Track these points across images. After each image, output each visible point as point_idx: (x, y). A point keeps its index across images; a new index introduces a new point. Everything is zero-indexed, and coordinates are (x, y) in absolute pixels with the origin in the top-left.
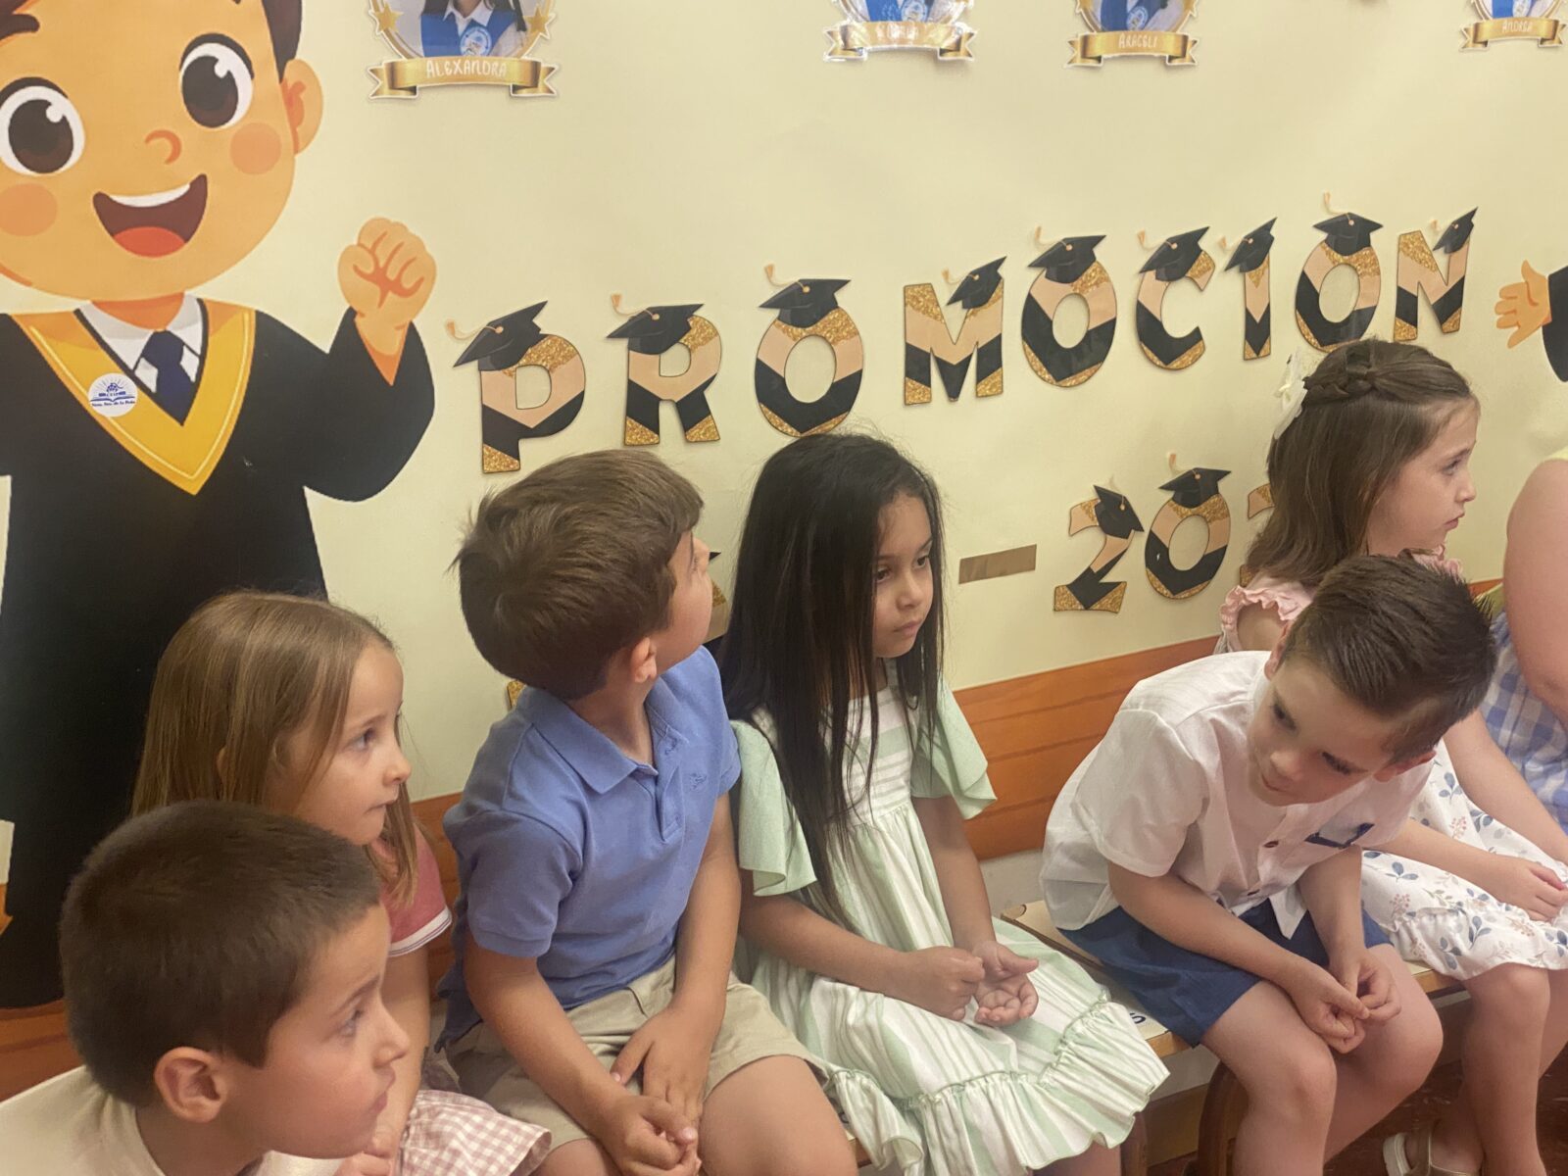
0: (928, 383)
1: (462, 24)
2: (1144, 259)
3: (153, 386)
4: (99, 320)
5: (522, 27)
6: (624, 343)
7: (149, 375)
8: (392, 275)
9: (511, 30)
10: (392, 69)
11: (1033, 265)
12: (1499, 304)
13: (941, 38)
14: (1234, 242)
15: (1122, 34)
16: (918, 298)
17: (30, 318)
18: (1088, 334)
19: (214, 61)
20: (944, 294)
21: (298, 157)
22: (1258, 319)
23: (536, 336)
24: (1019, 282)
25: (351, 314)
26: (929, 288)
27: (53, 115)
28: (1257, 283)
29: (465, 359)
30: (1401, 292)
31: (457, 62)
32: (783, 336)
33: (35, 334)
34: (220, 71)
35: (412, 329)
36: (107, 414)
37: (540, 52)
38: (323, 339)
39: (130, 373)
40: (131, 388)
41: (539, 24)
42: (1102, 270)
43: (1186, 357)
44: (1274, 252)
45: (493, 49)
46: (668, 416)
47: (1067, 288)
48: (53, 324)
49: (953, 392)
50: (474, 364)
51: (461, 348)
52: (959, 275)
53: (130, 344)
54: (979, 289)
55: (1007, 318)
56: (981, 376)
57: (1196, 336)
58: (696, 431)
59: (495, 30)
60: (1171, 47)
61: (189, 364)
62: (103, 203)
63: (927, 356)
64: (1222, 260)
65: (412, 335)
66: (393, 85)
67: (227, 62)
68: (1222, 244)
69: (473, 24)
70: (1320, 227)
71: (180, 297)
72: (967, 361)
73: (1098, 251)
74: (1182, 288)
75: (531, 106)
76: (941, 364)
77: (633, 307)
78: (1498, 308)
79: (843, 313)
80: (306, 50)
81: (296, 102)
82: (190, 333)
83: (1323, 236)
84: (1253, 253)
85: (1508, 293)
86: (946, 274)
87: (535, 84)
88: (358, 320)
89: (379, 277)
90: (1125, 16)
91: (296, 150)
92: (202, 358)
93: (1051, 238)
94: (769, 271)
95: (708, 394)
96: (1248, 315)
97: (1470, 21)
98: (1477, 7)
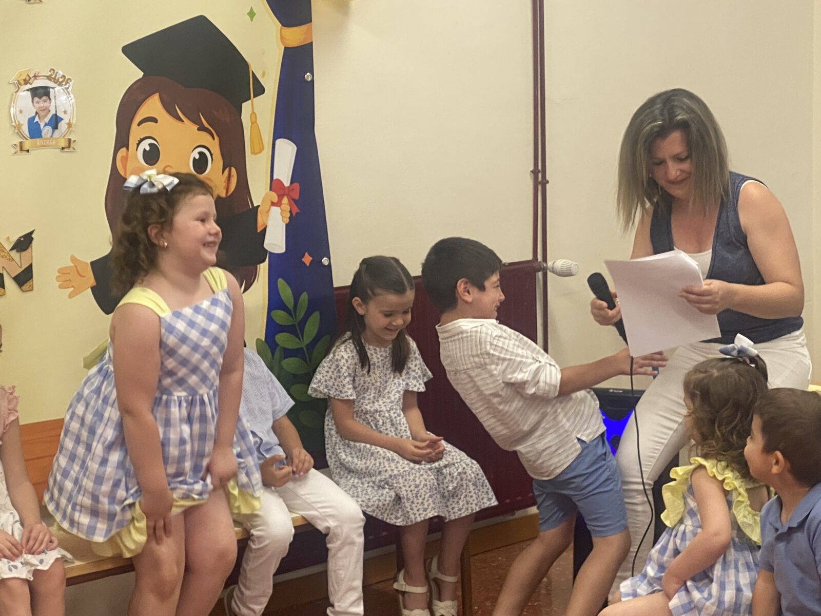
12: (58, 277)
78: (58, 278)
85: (63, 272)
97: (17, 140)
98: (20, 134)
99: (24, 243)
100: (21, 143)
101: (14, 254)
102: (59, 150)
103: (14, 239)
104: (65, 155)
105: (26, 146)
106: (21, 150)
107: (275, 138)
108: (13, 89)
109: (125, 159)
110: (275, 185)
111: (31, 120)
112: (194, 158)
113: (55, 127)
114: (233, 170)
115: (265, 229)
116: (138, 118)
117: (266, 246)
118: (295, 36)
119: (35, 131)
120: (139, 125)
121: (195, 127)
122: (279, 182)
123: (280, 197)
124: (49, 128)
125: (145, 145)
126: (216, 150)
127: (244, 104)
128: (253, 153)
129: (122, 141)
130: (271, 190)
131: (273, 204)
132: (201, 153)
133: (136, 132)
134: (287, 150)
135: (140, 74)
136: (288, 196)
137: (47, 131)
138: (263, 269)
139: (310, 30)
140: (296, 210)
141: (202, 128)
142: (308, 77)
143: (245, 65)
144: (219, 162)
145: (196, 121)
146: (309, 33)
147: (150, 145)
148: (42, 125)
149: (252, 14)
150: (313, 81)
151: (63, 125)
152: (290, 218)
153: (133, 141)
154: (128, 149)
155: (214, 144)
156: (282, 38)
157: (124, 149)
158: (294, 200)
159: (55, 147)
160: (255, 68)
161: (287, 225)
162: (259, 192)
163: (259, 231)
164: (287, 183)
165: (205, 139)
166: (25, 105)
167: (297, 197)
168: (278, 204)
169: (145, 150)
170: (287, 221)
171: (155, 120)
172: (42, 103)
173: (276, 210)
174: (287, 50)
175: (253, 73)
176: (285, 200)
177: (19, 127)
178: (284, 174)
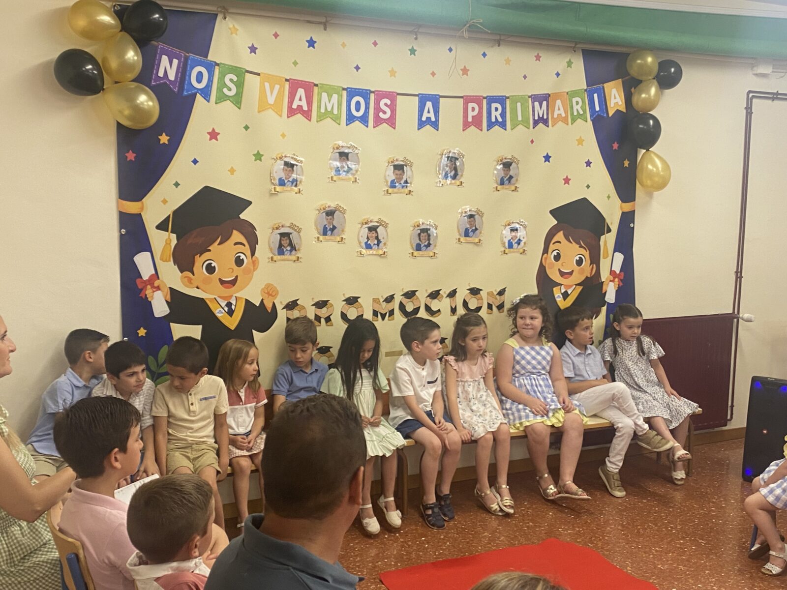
0: (377, 317)
1: (285, 250)
2: (427, 295)
3: (227, 311)
4: (219, 300)
5: (296, 250)
6: (314, 307)
7: (226, 309)
8: (270, 292)
9: (294, 252)
10: (272, 258)
11: (402, 295)
13: (381, 252)
14: (448, 292)
15: (420, 252)
16: (375, 300)
17: (207, 299)
18: (414, 309)
19: (240, 256)
20: (382, 300)
21: (254, 273)
22: (454, 307)
23: (297, 305)
24: (398, 299)
25: (262, 300)
26: (378, 299)
27: (213, 265)
28: (453, 300)
29: (283, 309)
30: (489, 304)
31: (283, 256)
32: (347, 306)
33: (208, 302)
34: (241, 258)
35: (274, 303)
36: (219, 315)
37: (299, 255)
38: (257, 304)
39: (223, 308)
40: (223, 311)
41: (299, 250)
42: (417, 297)
43: (437, 315)
44: (457, 294)
45: (290, 254)
46: (323, 320)
47: (409, 300)
48: (211, 300)
49: (383, 319)
50: (285, 310)
51: (283, 306)
52: (385, 297)
53: (223, 304)
54: (390, 299)
55: (396, 305)
56: (389, 316)
57: (439, 311)
58: (329, 324)
59: (291, 251)
60: (432, 254)
61: (233, 307)
62: (220, 280)
63: (377, 312)
64: (445, 296)
65: (274, 304)
66: (272, 260)
67: (242, 256)
68: (445, 292)
69: (287, 250)
70: (468, 290)
71: (232, 296)
72: (386, 313)
73: (417, 293)
74: (436, 301)
75: (297, 264)
76: (381, 313)
77: (316, 300)
79: (360, 303)
80: (256, 255)
81: (255, 263)
82: (234, 302)
83: (469, 291)
84: (452, 294)
86: (382, 296)
87: (298, 260)
88: (264, 301)
89: (268, 293)
90: (421, 248)
91: (254, 271)
92: (235, 306)
93: (405, 291)
94: (344, 294)
95: (331, 317)
96: (451, 307)
97: (503, 249)
98: (504, 247)
99: (502, 293)
100: (504, 251)
101: (498, 297)
102: (519, 254)
103: (498, 290)
104: (522, 256)
105: (507, 251)
106: (504, 253)
107: (614, 252)
108: (503, 227)
109: (546, 259)
110: (612, 273)
111: (509, 241)
112: (577, 260)
113: (519, 244)
114: (594, 265)
115: (605, 293)
116: (553, 241)
117: (606, 299)
118: (627, 207)
119: (511, 246)
120: (553, 244)
121: (578, 246)
122: (615, 272)
123: (614, 278)
124: (516, 245)
125: (555, 253)
126: (587, 256)
127: (602, 237)
128: (604, 258)
129: (546, 251)
130: (610, 274)
131: (611, 281)
132: (580, 258)
133: (552, 247)
134: (619, 258)
135: (556, 222)
136: (618, 277)
137: (515, 246)
138: (604, 309)
139: (634, 204)
140: (621, 284)
141: (581, 246)
142: (632, 225)
143: (604, 219)
144: (589, 262)
145: (578, 243)
146: (634, 206)
147: (557, 253)
148: (514, 243)
149: (609, 197)
150: (634, 227)
151: (522, 243)
152: (619, 288)
153: (550, 250)
154: (547, 253)
155: (587, 254)
156: (621, 208)
157: (546, 254)
158: (621, 280)
159: (517, 252)
160: (608, 221)
161: (617, 291)
162: (605, 275)
163: (604, 292)
164: (618, 272)
165: (583, 251)
166: (507, 234)
167: (622, 278)
168: (613, 281)
169: (554, 255)
170: (617, 289)
171: (559, 242)
172: (514, 234)
173: (612, 284)
174: (623, 213)
175: (607, 224)
176: (617, 280)
177: (504, 244)
178: (617, 268)
